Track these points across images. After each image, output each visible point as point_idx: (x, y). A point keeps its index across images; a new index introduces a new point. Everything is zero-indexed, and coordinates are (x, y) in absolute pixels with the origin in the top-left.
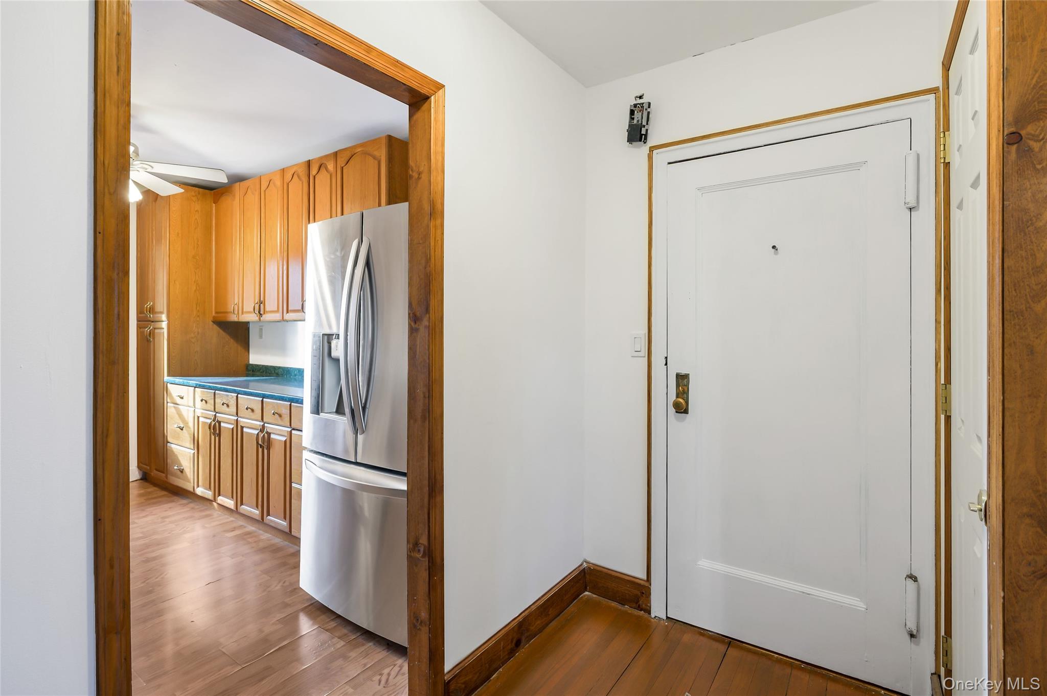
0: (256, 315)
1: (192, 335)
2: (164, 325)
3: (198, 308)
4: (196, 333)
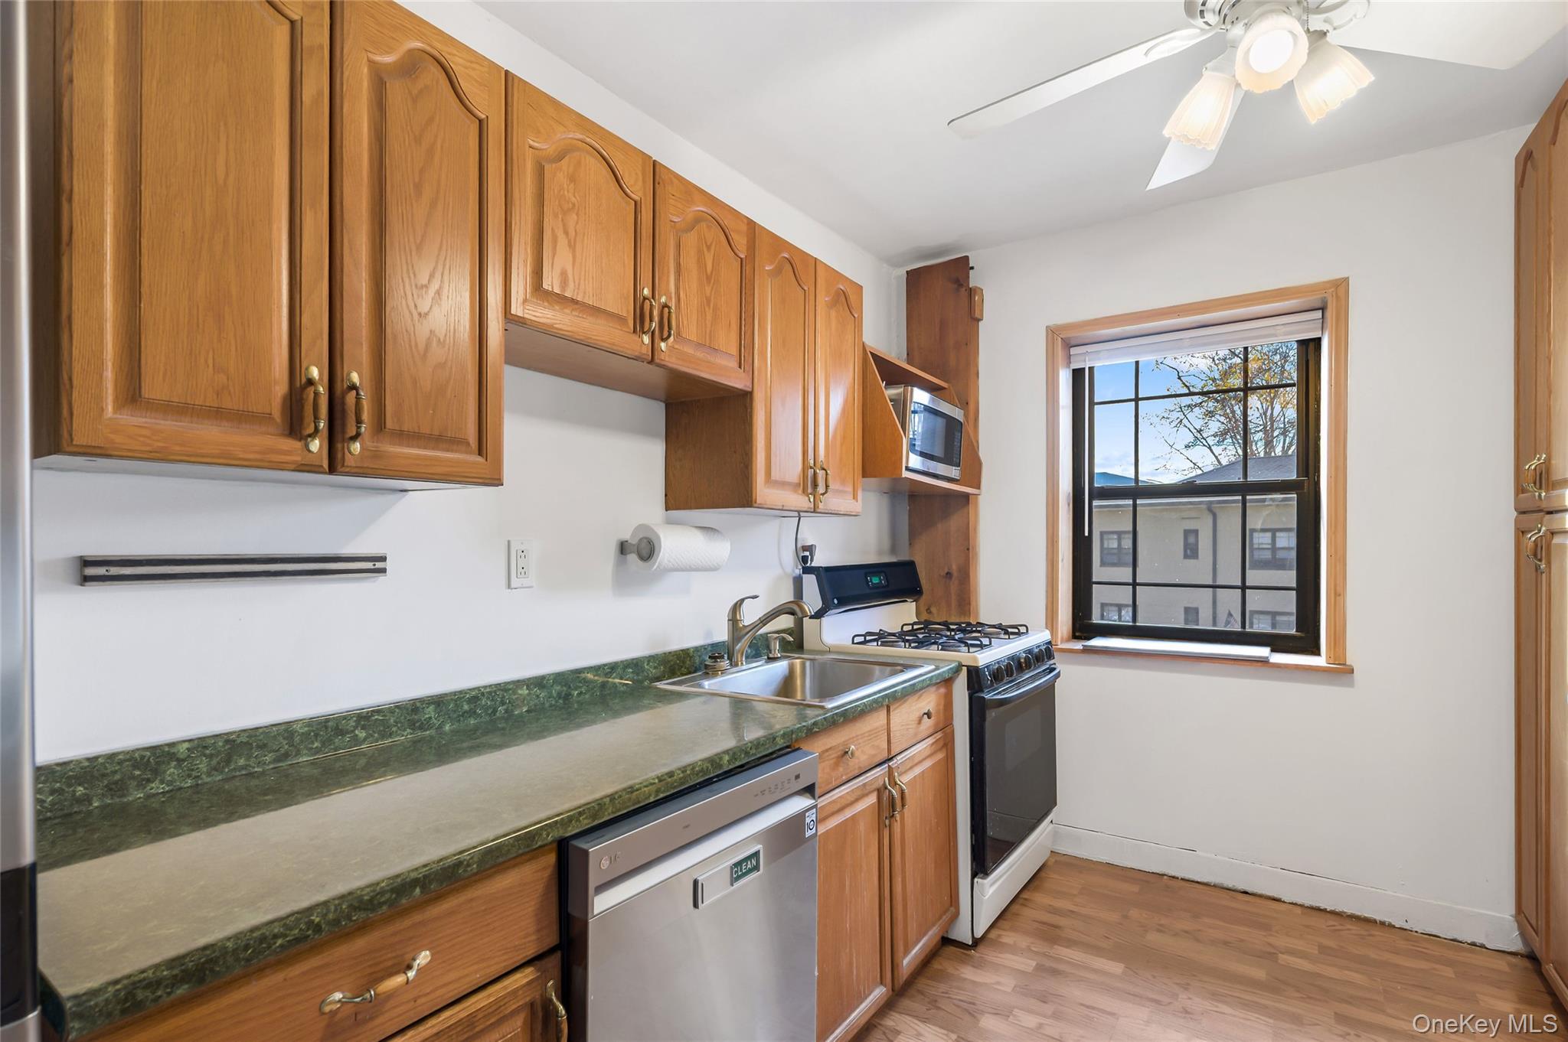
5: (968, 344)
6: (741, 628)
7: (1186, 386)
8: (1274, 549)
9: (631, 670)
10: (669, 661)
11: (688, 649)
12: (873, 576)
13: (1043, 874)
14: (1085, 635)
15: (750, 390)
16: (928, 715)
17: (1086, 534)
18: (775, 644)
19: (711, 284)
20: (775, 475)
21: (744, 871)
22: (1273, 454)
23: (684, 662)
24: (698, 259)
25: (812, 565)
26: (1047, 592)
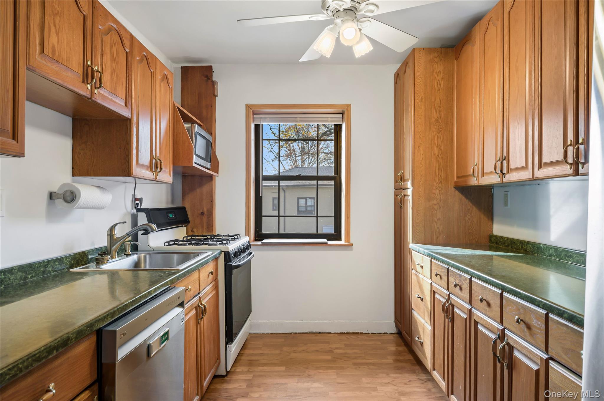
0: (498, 176)
1: (435, 202)
2: (410, 192)
3: (440, 174)
4: (438, 200)
5: (211, 107)
6: (116, 239)
7: (273, 133)
8: (306, 207)
9: (58, 263)
10: (76, 258)
11: (85, 251)
12: (170, 214)
13: (246, 343)
14: (260, 239)
15: (130, 118)
16: (212, 273)
17: (261, 195)
18: (129, 247)
19: (116, 63)
20: (140, 161)
21: (164, 340)
22: (304, 166)
23: (83, 258)
24: (111, 49)
25: (142, 207)
26: (246, 220)
